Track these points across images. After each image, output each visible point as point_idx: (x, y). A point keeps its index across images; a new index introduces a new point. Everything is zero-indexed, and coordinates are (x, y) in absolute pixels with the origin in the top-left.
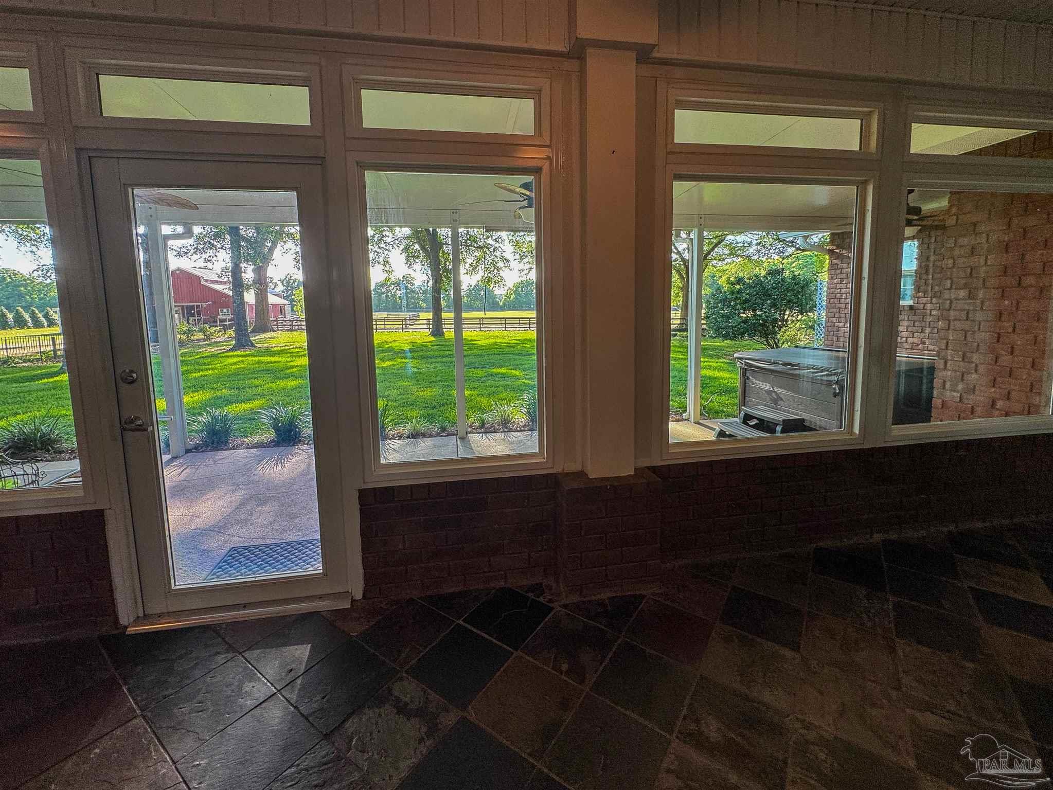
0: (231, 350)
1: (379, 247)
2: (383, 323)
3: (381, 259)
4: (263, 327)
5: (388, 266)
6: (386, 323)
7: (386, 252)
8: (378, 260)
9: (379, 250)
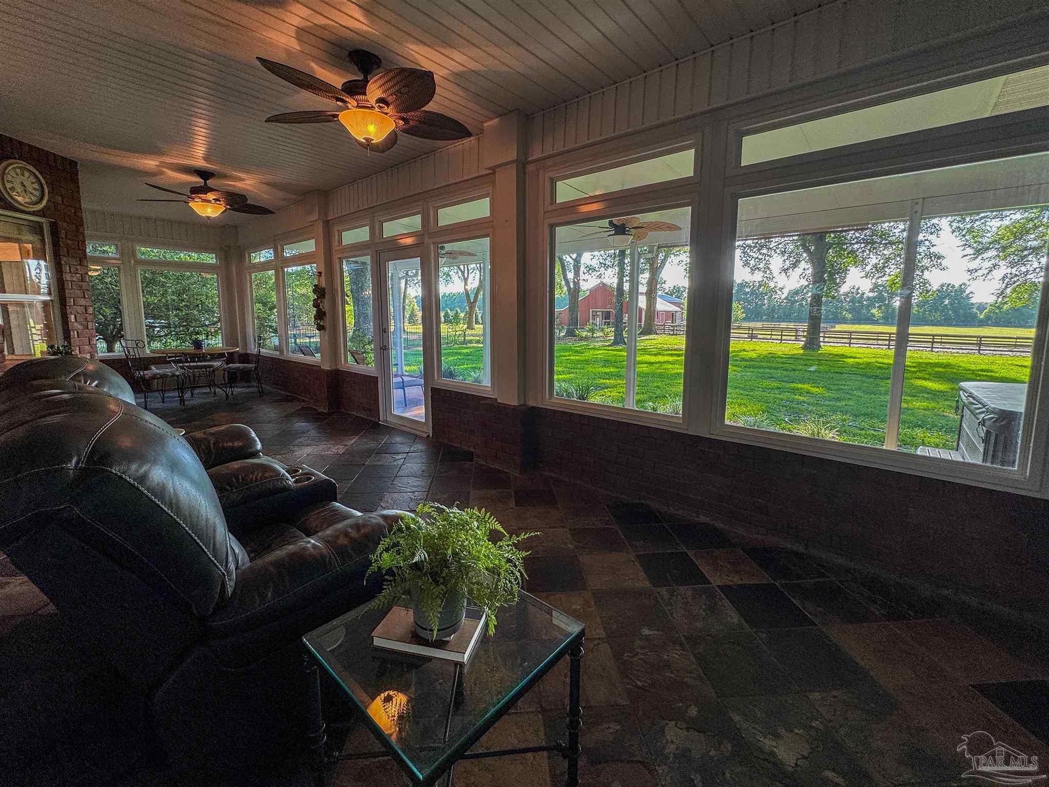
0: (609, 346)
1: (760, 254)
2: (770, 333)
3: (762, 266)
4: (648, 330)
5: (768, 272)
6: (773, 333)
7: (767, 258)
8: (759, 266)
9: (760, 257)
